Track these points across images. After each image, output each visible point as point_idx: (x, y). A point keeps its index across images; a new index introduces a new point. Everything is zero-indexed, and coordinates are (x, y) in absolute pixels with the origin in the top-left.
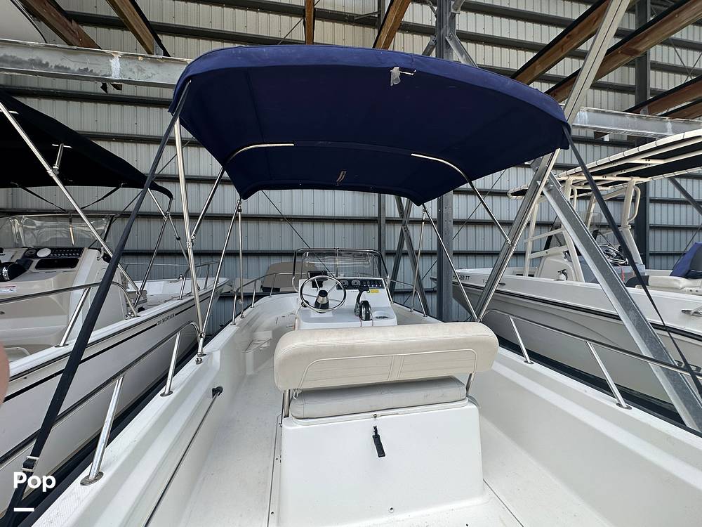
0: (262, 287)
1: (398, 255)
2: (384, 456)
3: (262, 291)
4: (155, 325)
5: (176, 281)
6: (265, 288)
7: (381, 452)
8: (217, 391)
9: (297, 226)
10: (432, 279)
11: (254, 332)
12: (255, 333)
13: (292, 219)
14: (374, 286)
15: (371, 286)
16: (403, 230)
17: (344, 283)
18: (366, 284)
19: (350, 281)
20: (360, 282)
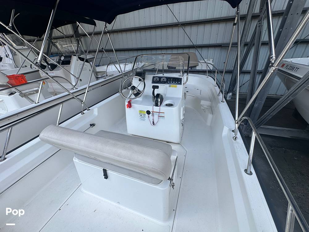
0: (168, 66)
3: (168, 68)
6: (169, 67)
8: (92, 125)
9: (188, 29)
13: (185, 24)
14: (175, 83)
15: (173, 83)
16: (258, 25)
17: (156, 79)
18: (170, 81)
19: (160, 78)
20: (166, 80)
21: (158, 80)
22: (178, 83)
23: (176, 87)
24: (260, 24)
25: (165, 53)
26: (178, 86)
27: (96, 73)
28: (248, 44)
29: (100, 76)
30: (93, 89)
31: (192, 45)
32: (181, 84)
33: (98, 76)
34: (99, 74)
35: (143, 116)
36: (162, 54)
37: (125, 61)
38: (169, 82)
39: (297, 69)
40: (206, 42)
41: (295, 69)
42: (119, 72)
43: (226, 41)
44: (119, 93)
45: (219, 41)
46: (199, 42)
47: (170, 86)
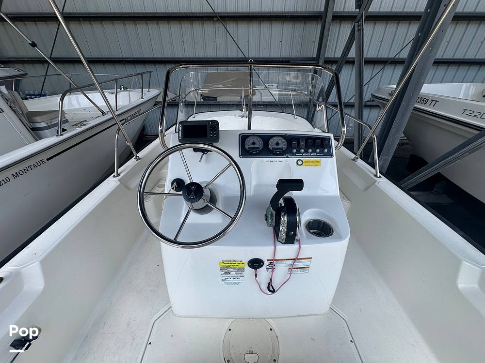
3: (202, 100)
15: (306, 152)
17: (254, 143)
18: (298, 148)
19: (266, 139)
20: (285, 143)
21: (259, 144)
22: (322, 152)
23: (317, 164)
24: (358, 26)
26: (323, 160)
27: (29, 117)
29: (43, 125)
31: (243, 58)
32: (330, 154)
33: (38, 125)
34: (38, 119)
35: (233, 273)
38: (295, 150)
39: (434, 102)
40: (264, 54)
41: (430, 101)
42: (103, 113)
43: (295, 54)
44: (114, 176)
45: (285, 54)
46: (253, 54)
47: (300, 163)
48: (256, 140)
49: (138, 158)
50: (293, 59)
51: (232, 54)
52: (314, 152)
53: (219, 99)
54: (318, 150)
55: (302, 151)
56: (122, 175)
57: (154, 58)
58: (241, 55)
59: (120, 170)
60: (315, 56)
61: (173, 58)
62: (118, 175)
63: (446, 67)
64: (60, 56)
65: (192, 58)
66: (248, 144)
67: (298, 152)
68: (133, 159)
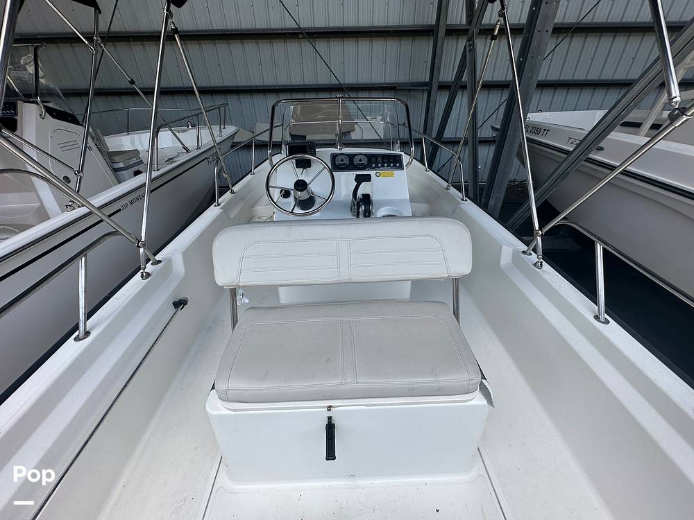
1: (453, 88)
2: (334, 459)
4: (119, 210)
5: (184, 131)
7: (331, 455)
8: (179, 304)
10: (493, 128)
11: (253, 207)
12: (255, 208)
13: (313, 35)
14: (388, 166)
15: (383, 166)
16: (467, 49)
17: (342, 160)
18: (377, 163)
19: (351, 156)
20: (366, 160)
21: (346, 161)
22: (395, 166)
23: (392, 175)
24: (470, 46)
25: (342, 98)
26: (396, 172)
27: (110, 157)
28: (450, 86)
29: (121, 165)
30: (131, 203)
31: (337, 85)
32: (401, 167)
33: (116, 166)
34: (116, 158)
36: (337, 98)
37: (195, 121)
38: (374, 165)
39: (546, 131)
40: (364, 79)
41: (542, 131)
42: (187, 151)
43: (403, 78)
44: (215, 206)
45: (390, 78)
46: (349, 79)
47: (378, 174)
48: (343, 157)
49: (233, 193)
50: (401, 84)
51: (324, 79)
52: (389, 166)
53: (309, 138)
54: (392, 165)
55: (380, 165)
56: (222, 205)
57: (224, 87)
58: (334, 81)
59: (220, 200)
60: (427, 80)
61: (248, 86)
62: (219, 205)
63: (592, 91)
64: (102, 87)
65: (273, 86)
66: (338, 162)
67: (377, 166)
68: (228, 193)
